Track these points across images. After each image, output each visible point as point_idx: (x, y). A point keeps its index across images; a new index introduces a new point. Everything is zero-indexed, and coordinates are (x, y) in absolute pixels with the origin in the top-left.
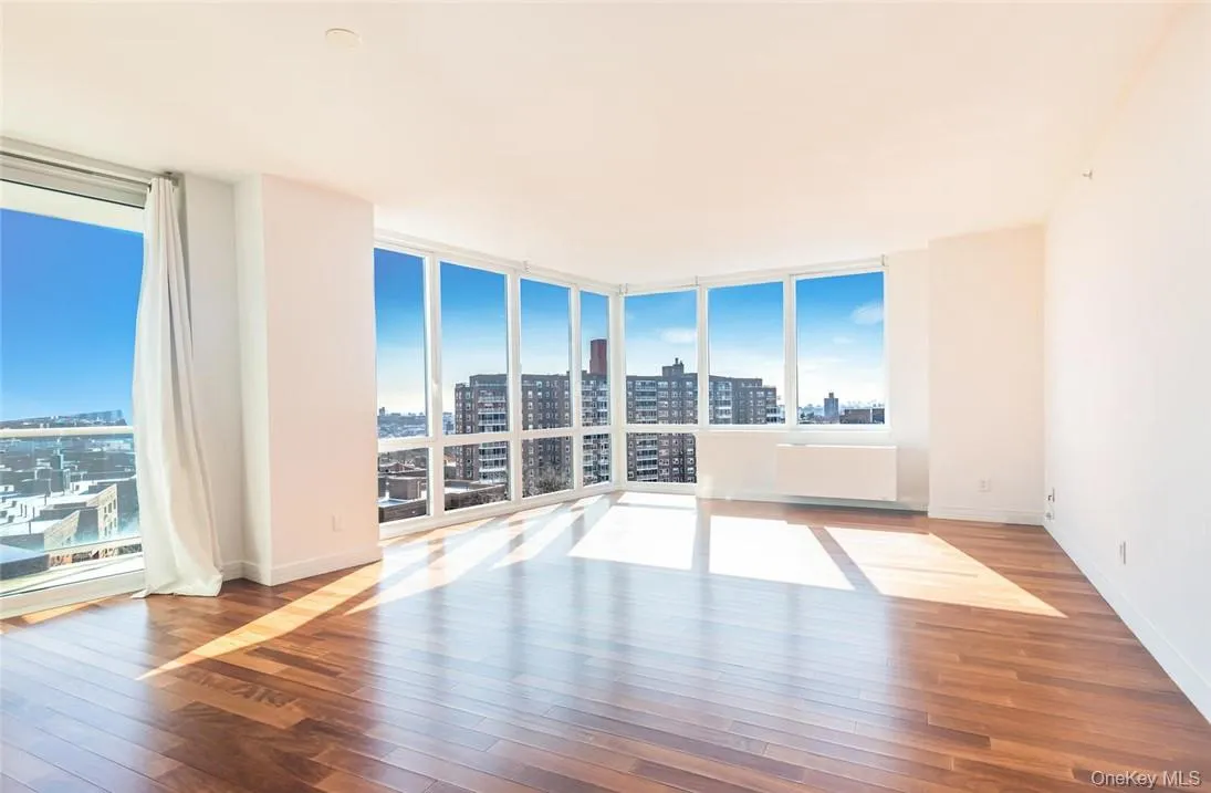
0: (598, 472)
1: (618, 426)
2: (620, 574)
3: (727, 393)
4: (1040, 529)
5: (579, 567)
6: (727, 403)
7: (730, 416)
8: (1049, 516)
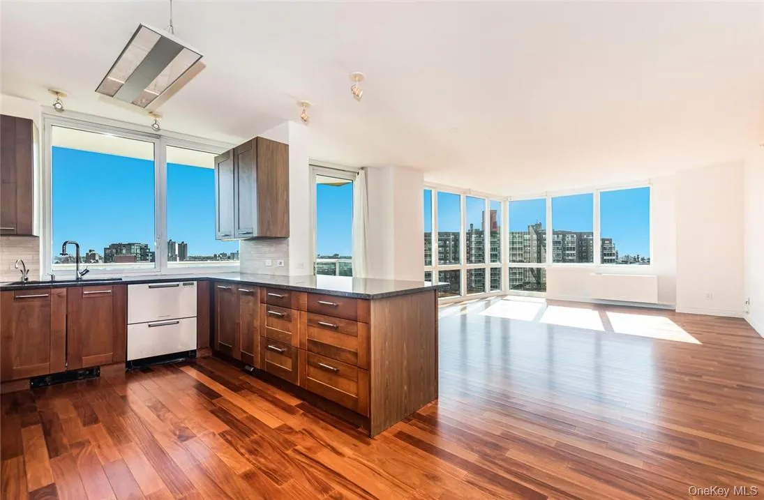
0: (495, 284)
1: (505, 263)
2: (505, 323)
3: (572, 242)
4: (743, 320)
5: (488, 320)
6: (574, 249)
7: (575, 258)
8: (747, 312)
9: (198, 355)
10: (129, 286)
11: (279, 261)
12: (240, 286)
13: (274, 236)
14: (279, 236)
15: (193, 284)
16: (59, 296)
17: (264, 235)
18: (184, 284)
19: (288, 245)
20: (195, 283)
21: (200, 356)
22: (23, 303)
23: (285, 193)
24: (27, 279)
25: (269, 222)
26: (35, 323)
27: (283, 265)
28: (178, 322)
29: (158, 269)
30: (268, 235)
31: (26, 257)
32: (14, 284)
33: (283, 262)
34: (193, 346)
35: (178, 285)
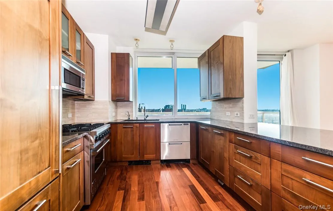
9: (191, 161)
10: (161, 124)
11: (236, 113)
12: (214, 129)
13: (234, 97)
14: (237, 97)
15: (188, 124)
16: (137, 127)
17: (228, 97)
18: (184, 124)
19: (243, 103)
20: (189, 124)
21: (192, 162)
22: (125, 129)
23: (241, 69)
24: (129, 119)
25: (230, 88)
26: (129, 138)
27: (239, 115)
28: (181, 144)
29: (174, 116)
30: (230, 96)
31: (129, 110)
32: (125, 121)
33: (239, 113)
34: (188, 157)
35: (181, 125)
